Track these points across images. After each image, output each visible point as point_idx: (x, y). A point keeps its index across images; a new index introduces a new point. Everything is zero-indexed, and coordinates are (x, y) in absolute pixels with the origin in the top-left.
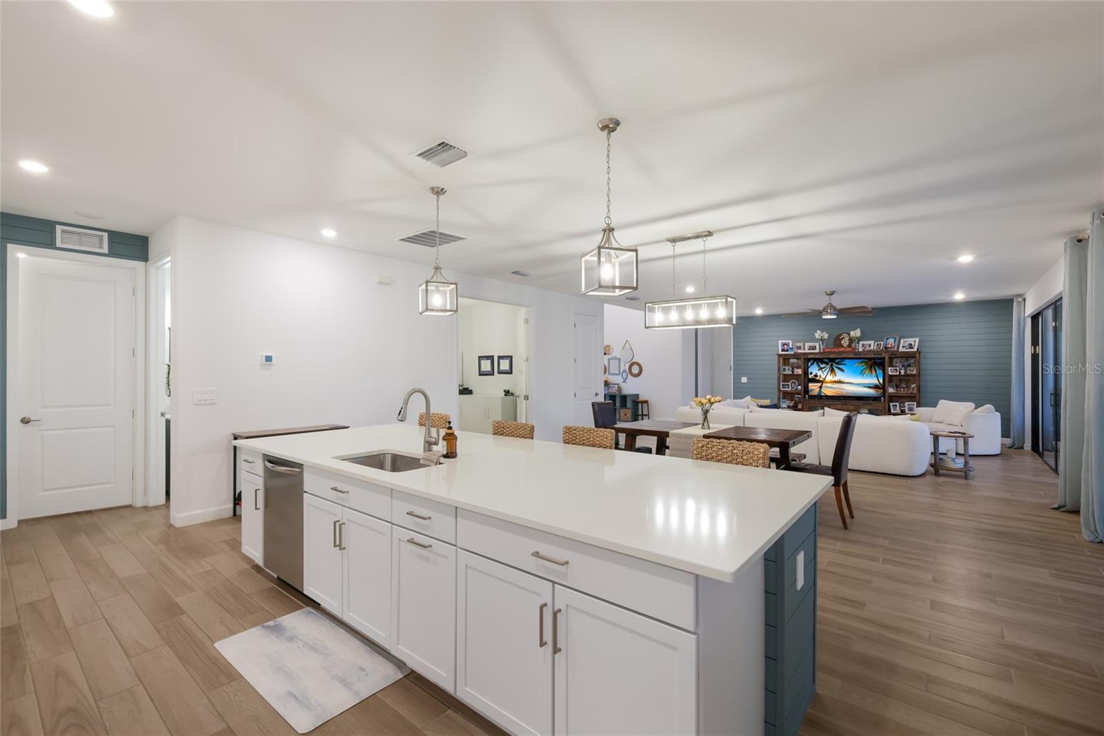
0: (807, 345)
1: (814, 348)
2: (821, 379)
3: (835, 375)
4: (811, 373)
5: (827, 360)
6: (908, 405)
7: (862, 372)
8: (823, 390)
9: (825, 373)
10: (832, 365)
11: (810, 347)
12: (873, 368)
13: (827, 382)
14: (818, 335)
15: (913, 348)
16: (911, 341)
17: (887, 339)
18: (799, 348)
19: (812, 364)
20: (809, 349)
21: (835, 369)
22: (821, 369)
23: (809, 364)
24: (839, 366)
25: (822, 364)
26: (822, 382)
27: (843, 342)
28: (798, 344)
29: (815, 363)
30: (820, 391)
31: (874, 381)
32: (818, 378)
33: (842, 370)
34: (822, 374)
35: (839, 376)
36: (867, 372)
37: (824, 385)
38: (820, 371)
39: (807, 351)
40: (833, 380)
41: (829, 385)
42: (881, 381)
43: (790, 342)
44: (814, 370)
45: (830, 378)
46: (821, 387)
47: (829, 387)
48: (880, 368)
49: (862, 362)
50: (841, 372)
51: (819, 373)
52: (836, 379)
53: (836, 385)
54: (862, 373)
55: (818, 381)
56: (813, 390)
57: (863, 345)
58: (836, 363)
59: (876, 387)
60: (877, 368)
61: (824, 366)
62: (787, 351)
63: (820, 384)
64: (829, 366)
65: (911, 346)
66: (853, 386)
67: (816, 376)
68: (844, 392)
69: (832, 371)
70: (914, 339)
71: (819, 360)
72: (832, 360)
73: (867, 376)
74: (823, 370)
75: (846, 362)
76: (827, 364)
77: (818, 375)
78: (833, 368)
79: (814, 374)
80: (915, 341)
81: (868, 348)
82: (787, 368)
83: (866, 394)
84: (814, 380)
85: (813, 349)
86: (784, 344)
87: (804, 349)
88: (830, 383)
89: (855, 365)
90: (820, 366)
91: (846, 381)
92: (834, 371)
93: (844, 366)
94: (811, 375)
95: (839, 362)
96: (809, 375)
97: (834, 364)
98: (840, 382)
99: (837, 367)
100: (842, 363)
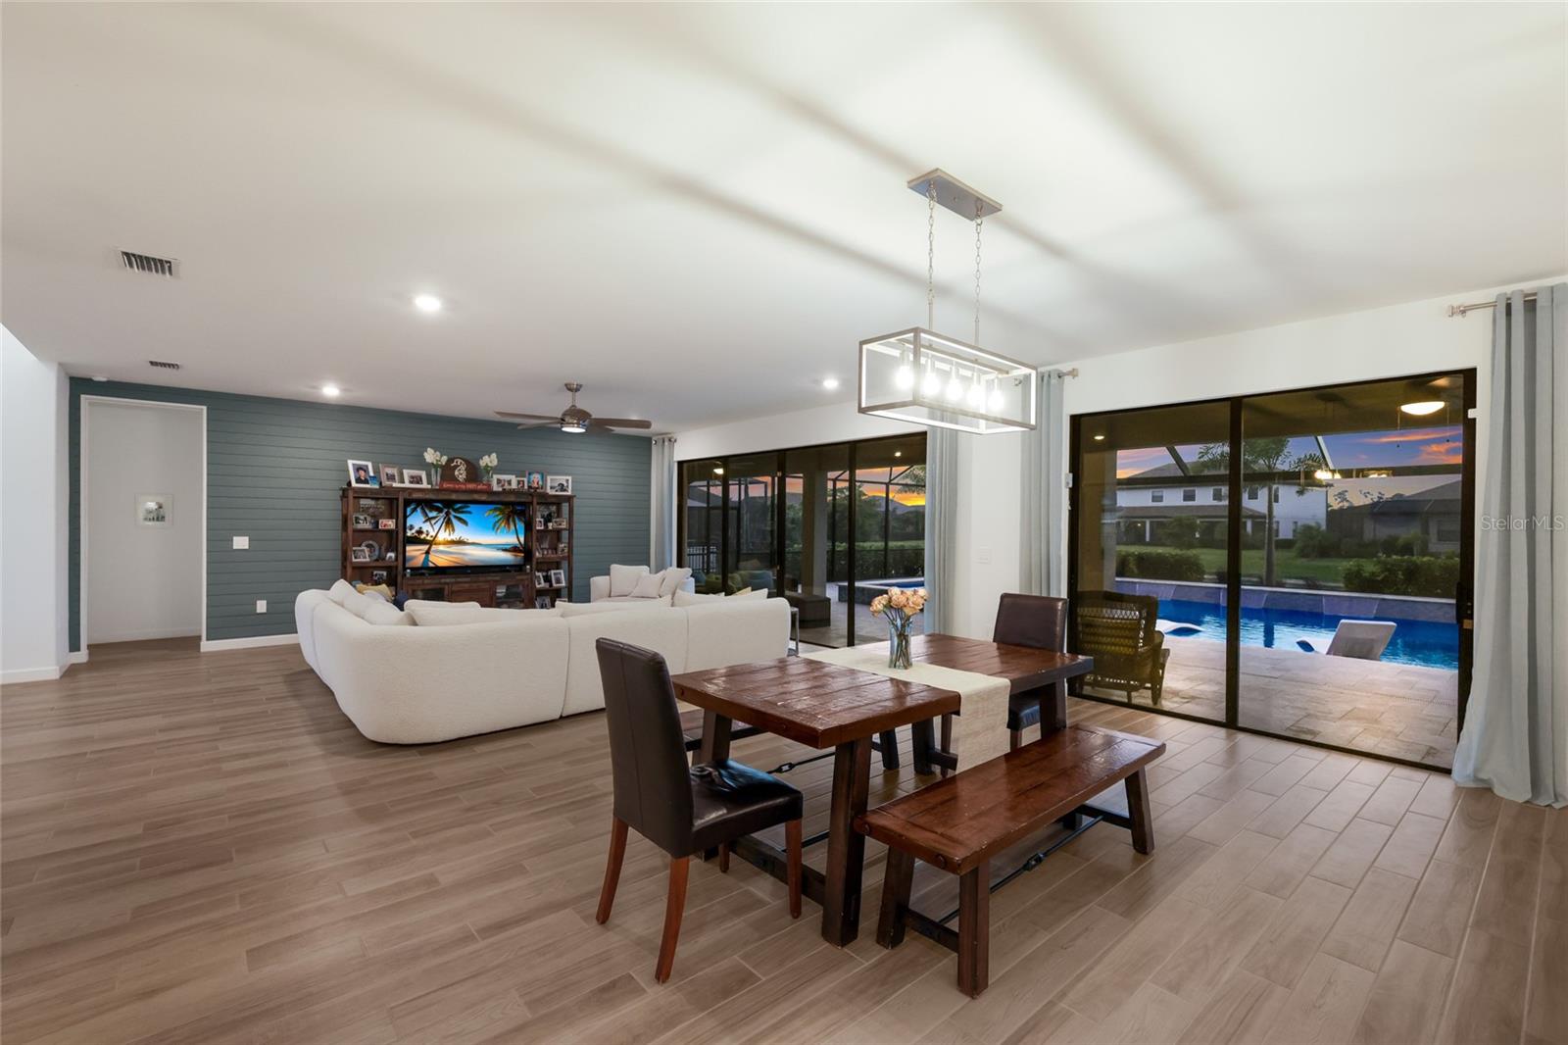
0: (406, 473)
1: (419, 480)
2: (428, 538)
3: (453, 530)
4: (411, 528)
5: (439, 505)
6: (555, 574)
8: (432, 558)
9: (436, 527)
10: (447, 514)
11: (412, 477)
12: (511, 520)
13: (440, 544)
14: (430, 456)
15: (565, 490)
16: (562, 479)
17: (530, 474)
18: (391, 478)
19: (414, 510)
20: (411, 482)
21: (454, 521)
22: (429, 519)
23: (409, 510)
24: (460, 515)
25: (431, 511)
26: (430, 543)
27: (456, 473)
28: (390, 471)
29: (419, 510)
30: (427, 559)
31: (511, 539)
32: (423, 536)
33: (465, 522)
34: (430, 529)
35: (460, 532)
36: (503, 525)
37: (434, 548)
38: (428, 523)
39: (407, 485)
40: (449, 539)
41: (441, 548)
42: (522, 539)
43: (370, 465)
44: (416, 521)
45: (444, 536)
46: (428, 552)
47: (442, 552)
48: (520, 520)
49: (496, 510)
50: (464, 526)
51: (426, 527)
52: (455, 537)
53: (454, 549)
54: (495, 527)
55: (424, 542)
56: (413, 558)
57: (499, 481)
58: (456, 511)
59: (514, 549)
60: (517, 521)
61: (434, 514)
62: (366, 482)
63: (426, 547)
64: (443, 514)
65: (562, 488)
66: (480, 548)
67: (420, 532)
68: (466, 558)
69: (448, 523)
70: (567, 478)
71: (425, 504)
72: (449, 504)
73: (502, 532)
74: (433, 522)
75: (472, 508)
76: (439, 510)
77: (424, 530)
78: (449, 519)
79: (416, 528)
80: (567, 481)
81: (507, 487)
82: (362, 517)
83: (501, 561)
84: (416, 540)
85: (418, 483)
86: (358, 469)
87: (403, 482)
88: (444, 544)
89: (486, 515)
90: (427, 515)
91: (470, 541)
92: (452, 523)
93: (468, 515)
94: (411, 530)
95: (460, 508)
96: (408, 531)
97: (451, 510)
98: (460, 542)
99: (456, 517)
100: (465, 510)
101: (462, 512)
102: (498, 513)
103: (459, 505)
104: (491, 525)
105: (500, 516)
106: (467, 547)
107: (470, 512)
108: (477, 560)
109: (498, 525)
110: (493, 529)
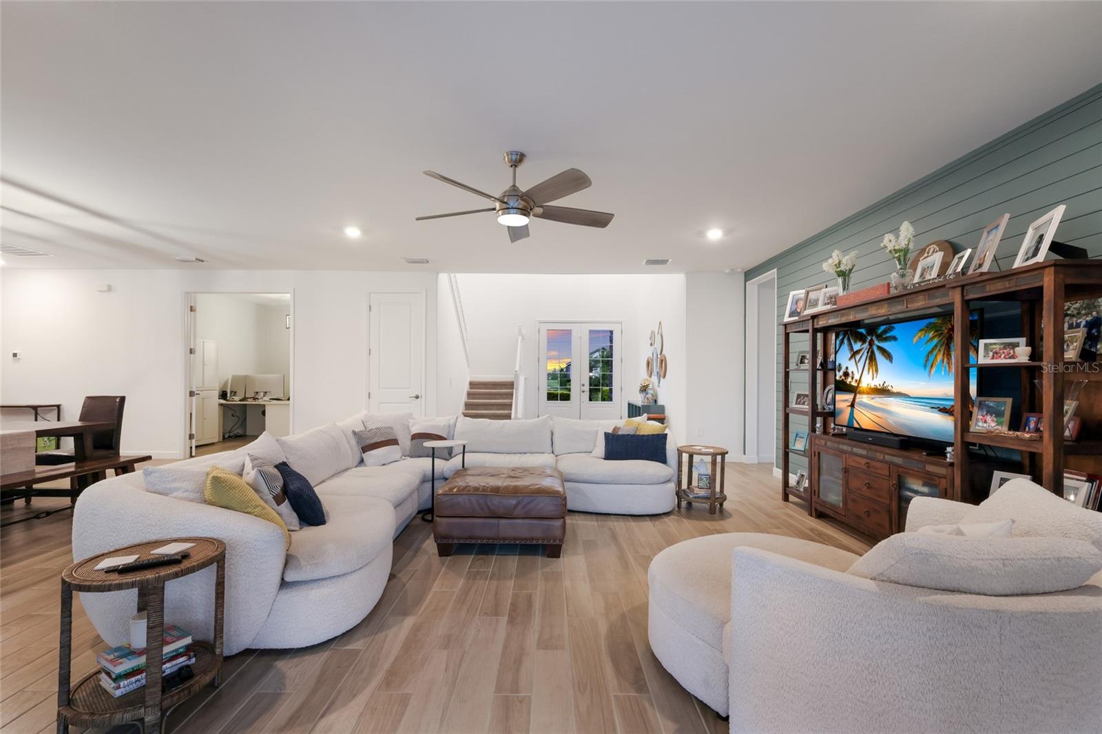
2: (854, 384)
3: (877, 370)
4: (840, 368)
5: (863, 331)
7: (927, 361)
8: (857, 414)
9: (861, 365)
10: (871, 344)
13: (863, 393)
18: (814, 303)
19: (842, 342)
21: (878, 355)
22: (854, 354)
23: (832, 341)
24: (885, 345)
25: (855, 340)
26: (852, 390)
28: (813, 295)
29: (845, 340)
32: (849, 381)
33: (888, 355)
34: (855, 372)
35: (886, 375)
36: (940, 358)
37: (858, 399)
38: (853, 360)
40: (874, 385)
44: (844, 358)
45: (867, 379)
46: (852, 405)
49: (929, 328)
50: (887, 362)
51: (852, 367)
52: (877, 382)
54: (928, 364)
55: (850, 389)
58: (880, 337)
61: (857, 346)
63: (850, 397)
64: (866, 345)
67: (846, 374)
68: (891, 420)
69: (872, 359)
71: (852, 331)
72: (872, 329)
73: (938, 371)
74: (858, 357)
75: (898, 331)
76: (862, 339)
77: (850, 371)
78: (873, 353)
79: (843, 369)
84: (842, 387)
88: (868, 393)
89: (915, 340)
90: (851, 348)
91: (895, 390)
92: (875, 359)
93: (893, 342)
94: (839, 371)
95: (885, 331)
96: (837, 373)
97: (874, 338)
98: (883, 391)
99: (880, 348)
100: (888, 335)
101: (886, 339)
102: (931, 334)
103: (883, 328)
104: (922, 361)
105: (936, 340)
106: (892, 400)
107: (895, 338)
108: (903, 425)
109: (931, 358)
110: (925, 366)
